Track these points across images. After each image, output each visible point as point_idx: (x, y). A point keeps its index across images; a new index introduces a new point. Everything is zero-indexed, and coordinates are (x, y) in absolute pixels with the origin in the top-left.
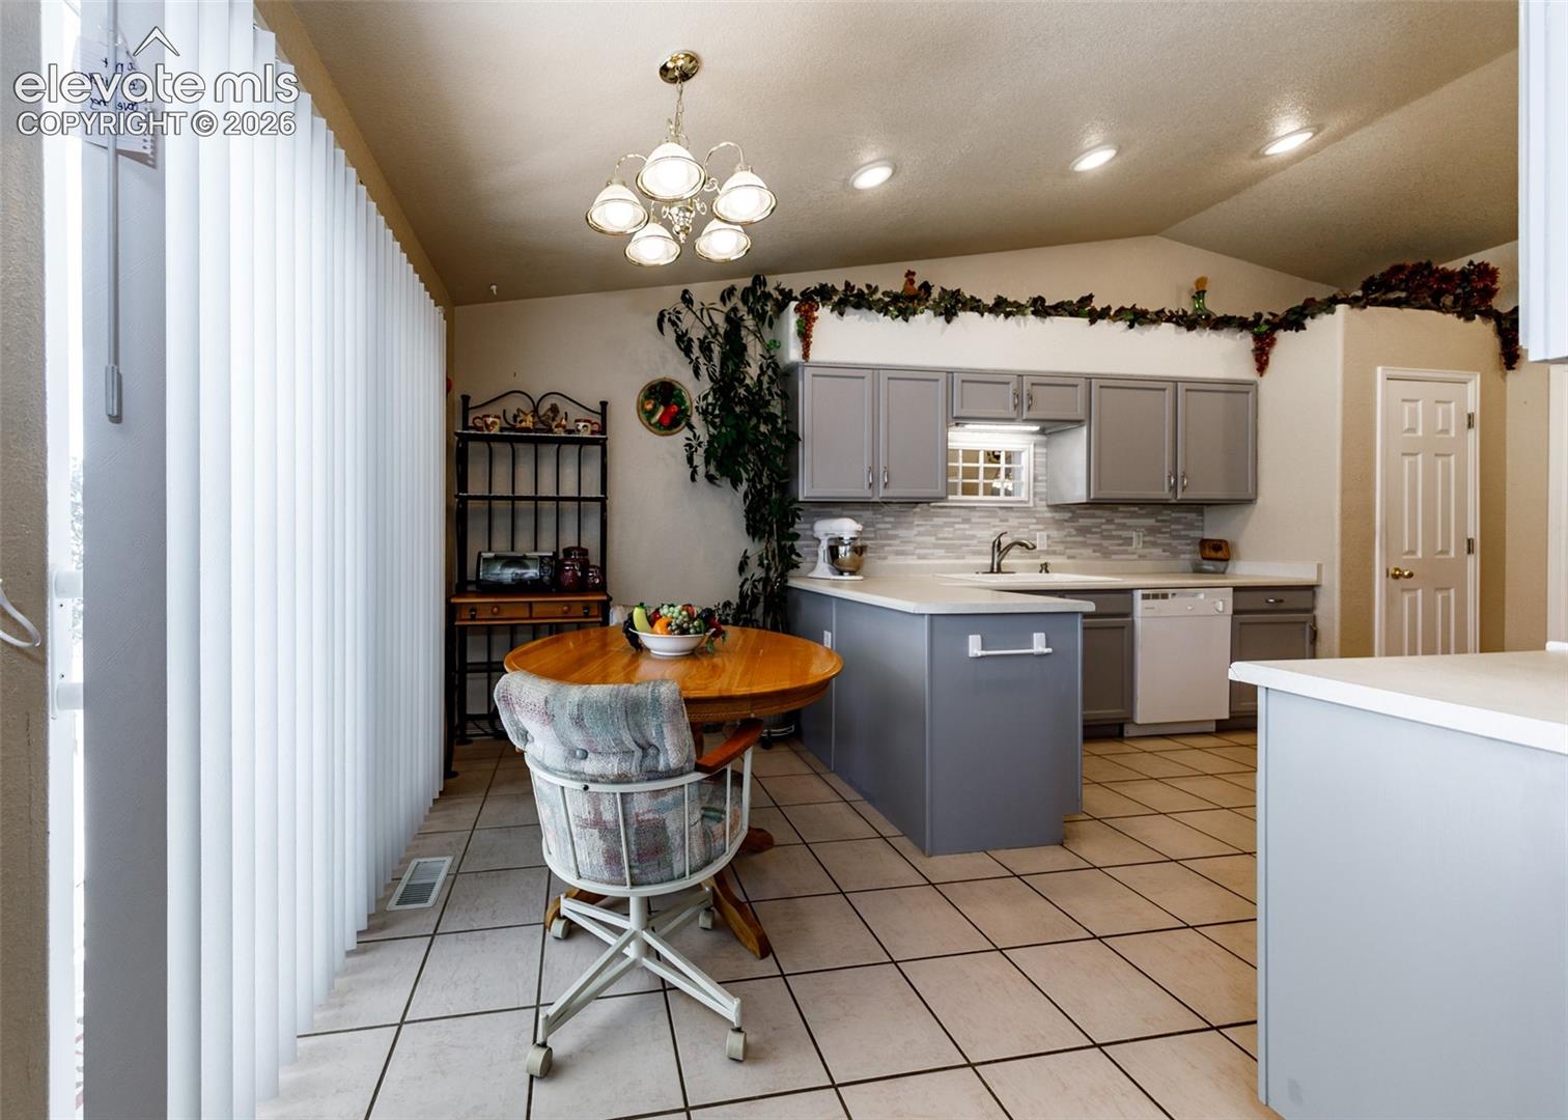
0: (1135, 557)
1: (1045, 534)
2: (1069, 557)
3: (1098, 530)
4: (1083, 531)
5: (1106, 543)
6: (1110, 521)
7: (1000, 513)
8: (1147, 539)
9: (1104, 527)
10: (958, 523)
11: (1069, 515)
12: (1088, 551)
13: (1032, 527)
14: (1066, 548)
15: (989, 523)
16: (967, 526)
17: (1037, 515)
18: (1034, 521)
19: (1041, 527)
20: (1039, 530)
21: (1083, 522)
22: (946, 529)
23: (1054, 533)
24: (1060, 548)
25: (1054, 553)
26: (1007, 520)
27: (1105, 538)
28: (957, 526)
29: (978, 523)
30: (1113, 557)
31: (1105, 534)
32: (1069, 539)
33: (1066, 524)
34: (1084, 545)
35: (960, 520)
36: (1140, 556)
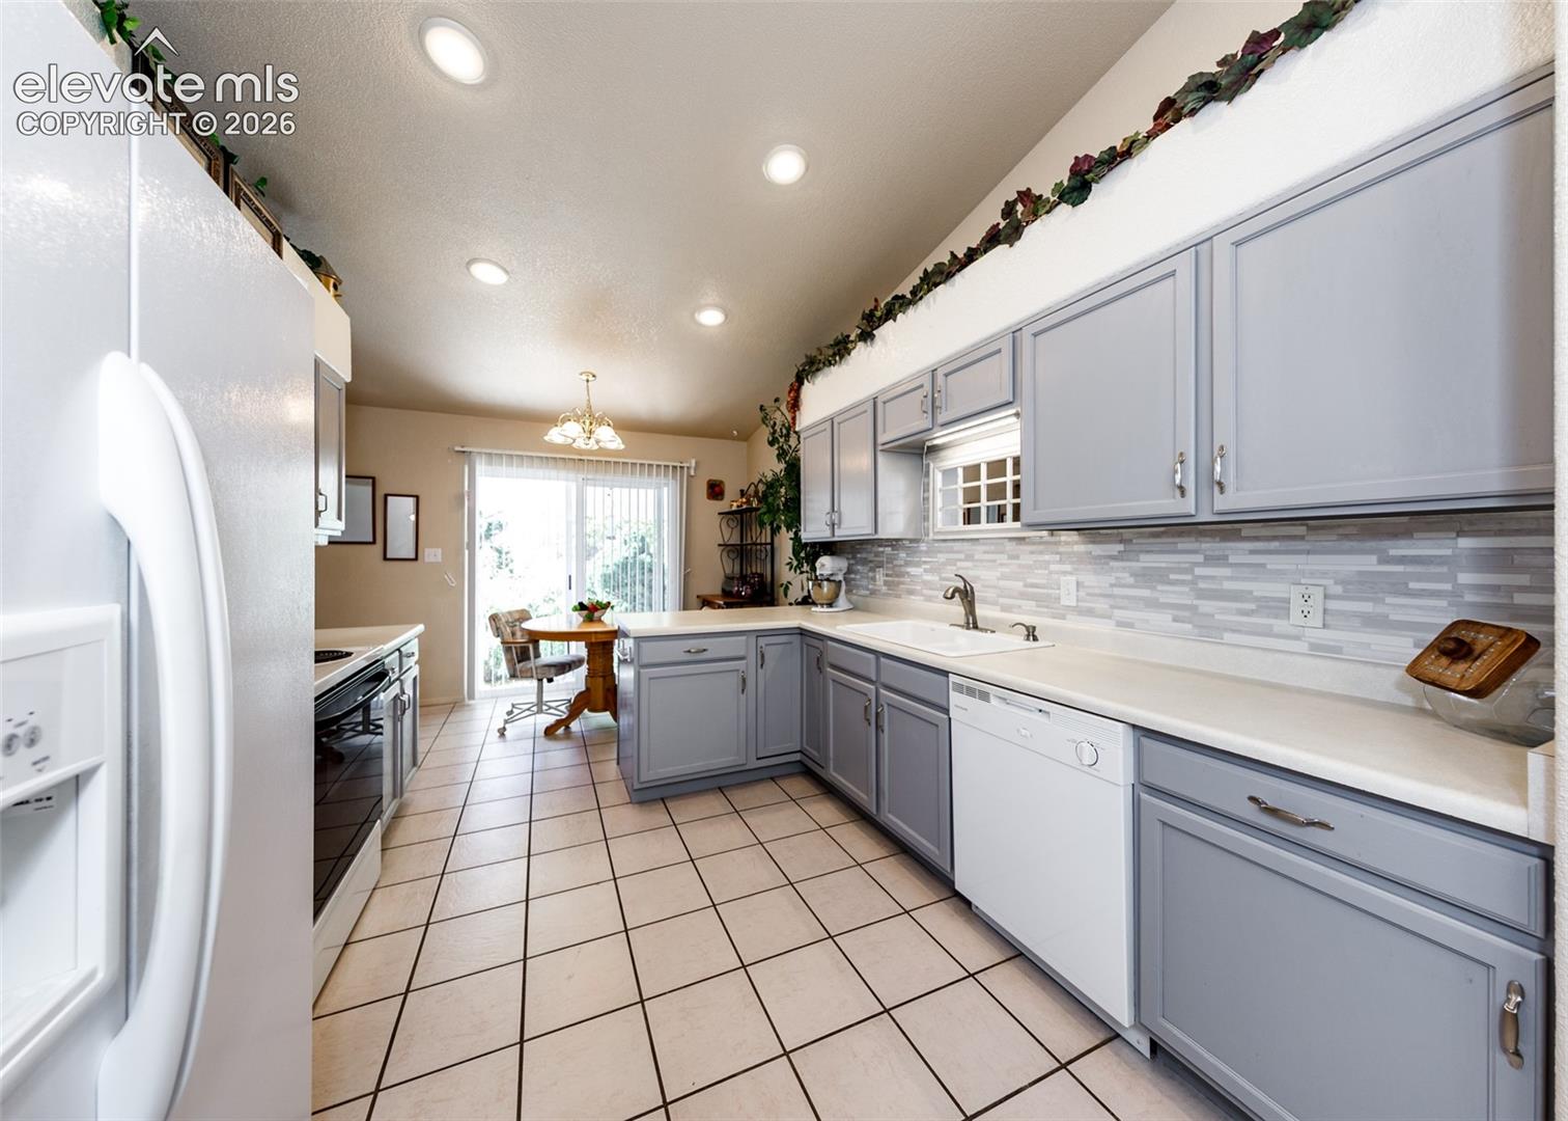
0: (1302, 646)
1: (1074, 578)
2: (1120, 624)
3: (1188, 577)
4: (1146, 577)
5: (1206, 606)
6: (1210, 560)
7: (1010, 546)
8: (1333, 605)
9: (1198, 571)
10: (960, 560)
11: (1121, 547)
12: (1163, 619)
13: (1053, 567)
14: (1112, 607)
15: (994, 561)
16: (969, 564)
17: (1061, 549)
18: (1058, 557)
19: (1068, 567)
20: (1065, 573)
21: (1149, 561)
22: (949, 567)
23: (1090, 579)
24: (1101, 605)
25: (1090, 613)
26: (1017, 557)
27: (1202, 595)
28: (959, 564)
29: (982, 561)
30: (1228, 637)
31: (1202, 585)
32: (1117, 591)
33: (1113, 564)
34: (1153, 604)
35: (962, 556)
36: (1314, 647)
